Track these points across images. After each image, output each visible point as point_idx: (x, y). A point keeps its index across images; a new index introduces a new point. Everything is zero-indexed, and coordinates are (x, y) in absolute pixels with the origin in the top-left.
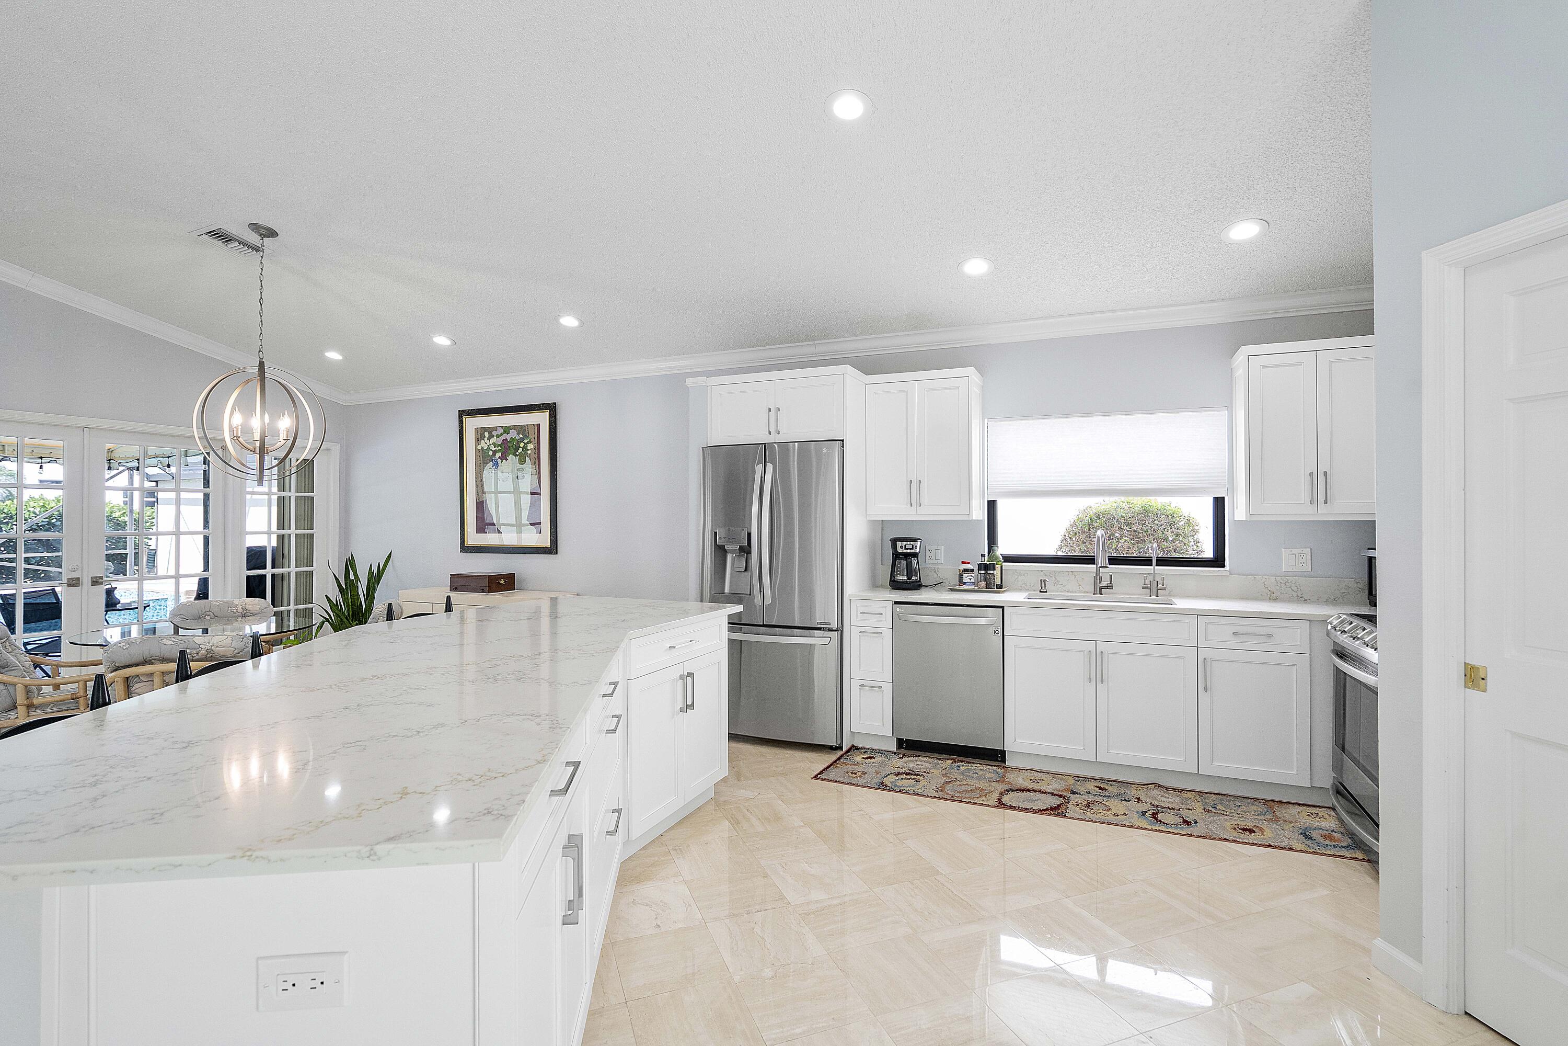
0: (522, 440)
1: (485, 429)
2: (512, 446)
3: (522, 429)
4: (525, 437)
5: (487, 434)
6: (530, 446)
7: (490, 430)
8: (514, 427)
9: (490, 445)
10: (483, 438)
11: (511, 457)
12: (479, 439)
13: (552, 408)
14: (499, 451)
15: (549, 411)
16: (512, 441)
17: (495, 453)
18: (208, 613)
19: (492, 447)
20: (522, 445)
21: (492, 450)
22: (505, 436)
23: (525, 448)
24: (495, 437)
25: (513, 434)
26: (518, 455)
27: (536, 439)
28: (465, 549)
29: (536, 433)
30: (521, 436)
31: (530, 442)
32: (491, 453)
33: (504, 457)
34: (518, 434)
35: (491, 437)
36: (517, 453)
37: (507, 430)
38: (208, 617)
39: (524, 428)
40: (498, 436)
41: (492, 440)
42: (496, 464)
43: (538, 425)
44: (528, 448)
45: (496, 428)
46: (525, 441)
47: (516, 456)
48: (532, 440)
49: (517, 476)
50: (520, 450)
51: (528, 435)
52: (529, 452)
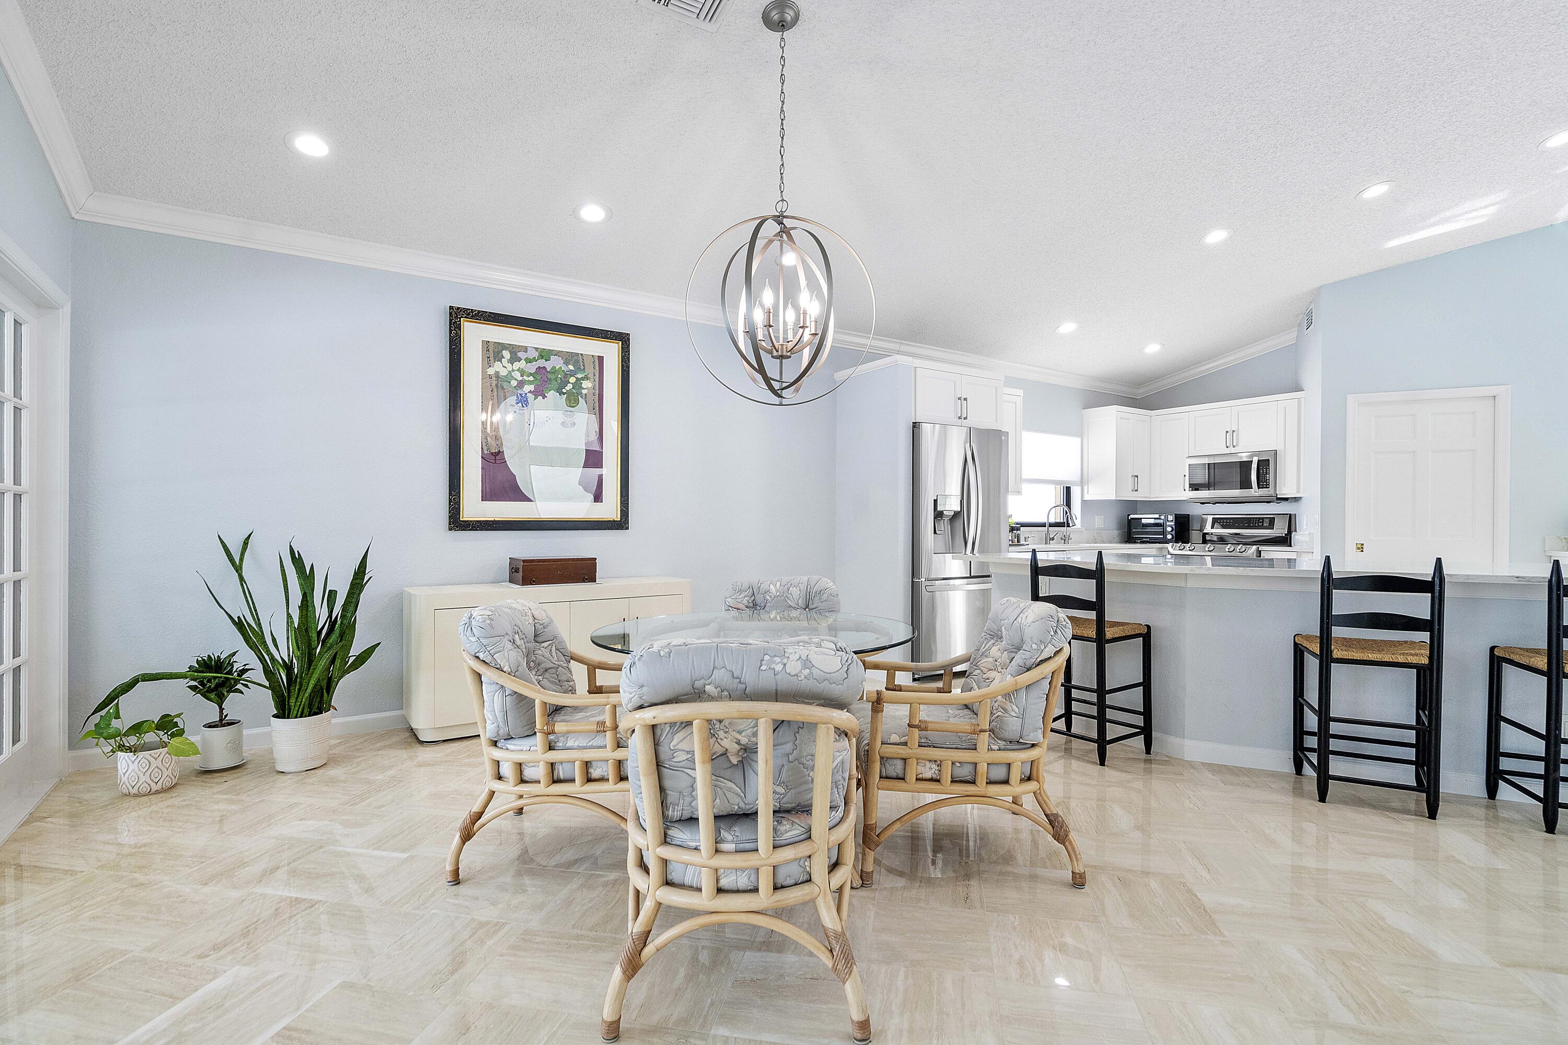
0: (573, 373)
1: (504, 346)
2: (556, 379)
3: (574, 360)
4: (578, 369)
5: (506, 354)
6: (586, 384)
7: (515, 352)
8: (558, 353)
9: (513, 370)
10: (499, 358)
11: (552, 394)
12: (492, 359)
13: (625, 341)
14: (530, 383)
15: (620, 342)
16: (554, 371)
17: (521, 384)
19: (517, 375)
20: (572, 380)
21: (516, 379)
22: (541, 363)
23: (578, 385)
24: (523, 362)
25: (556, 363)
26: (564, 394)
27: (597, 375)
28: (456, 523)
29: (597, 368)
30: (571, 367)
31: (586, 378)
32: (514, 383)
33: (539, 393)
34: (566, 363)
35: (514, 359)
36: (564, 391)
37: (545, 354)
39: (576, 358)
40: (529, 361)
41: (517, 365)
42: (523, 401)
43: (601, 359)
44: (583, 385)
45: (526, 347)
46: (579, 376)
47: (561, 393)
48: (591, 376)
49: (563, 424)
50: (569, 387)
51: (582, 368)
52: (584, 392)
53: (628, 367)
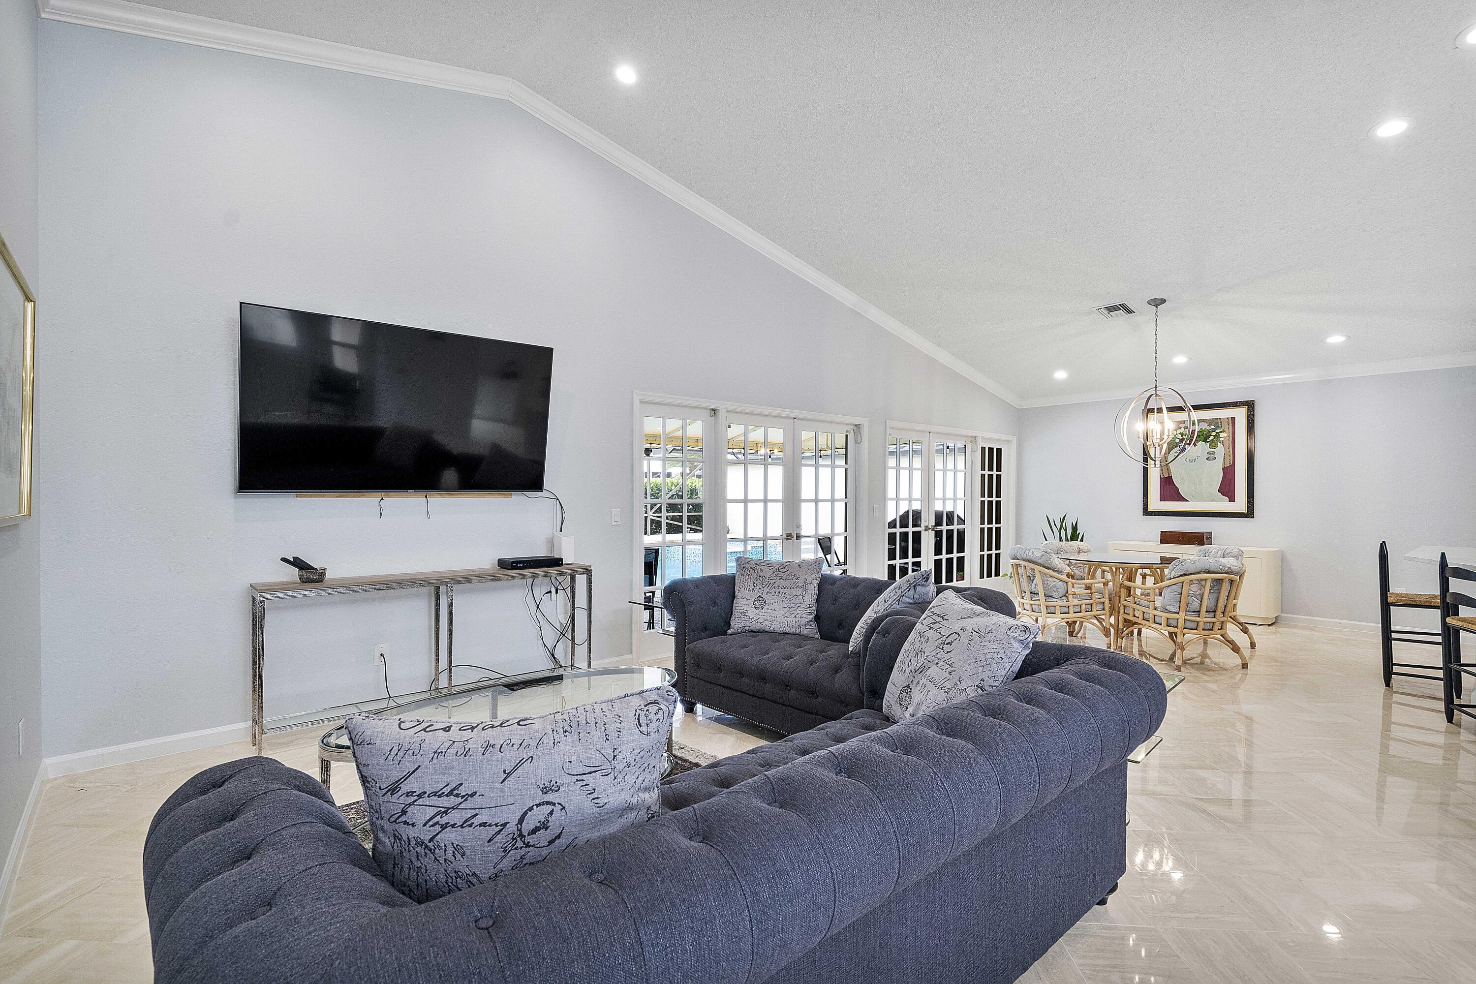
0: (1213, 430)
3: (1215, 422)
4: (1217, 427)
6: (1223, 435)
8: (1204, 421)
9: (1177, 434)
11: (1200, 443)
13: (1250, 406)
14: (1187, 439)
15: (1247, 407)
16: (1202, 431)
17: (1181, 440)
18: (1062, 550)
19: (1179, 436)
20: (1214, 434)
21: (1178, 439)
22: (1194, 428)
23: (1217, 436)
24: (1183, 428)
25: (1203, 426)
26: (1208, 442)
27: (1231, 429)
28: (1146, 512)
29: (1231, 424)
30: (1213, 427)
31: (1223, 431)
33: (1193, 444)
34: (1209, 425)
36: (1208, 440)
37: (1196, 423)
38: (1062, 552)
39: (1217, 421)
40: (1186, 428)
41: (1179, 431)
42: (1183, 449)
43: (1233, 419)
44: (1221, 436)
45: (1184, 421)
46: (1218, 431)
47: (1206, 442)
48: (1226, 429)
49: (1207, 459)
50: (1212, 438)
51: (1220, 426)
52: (1221, 439)
53: (1253, 420)
